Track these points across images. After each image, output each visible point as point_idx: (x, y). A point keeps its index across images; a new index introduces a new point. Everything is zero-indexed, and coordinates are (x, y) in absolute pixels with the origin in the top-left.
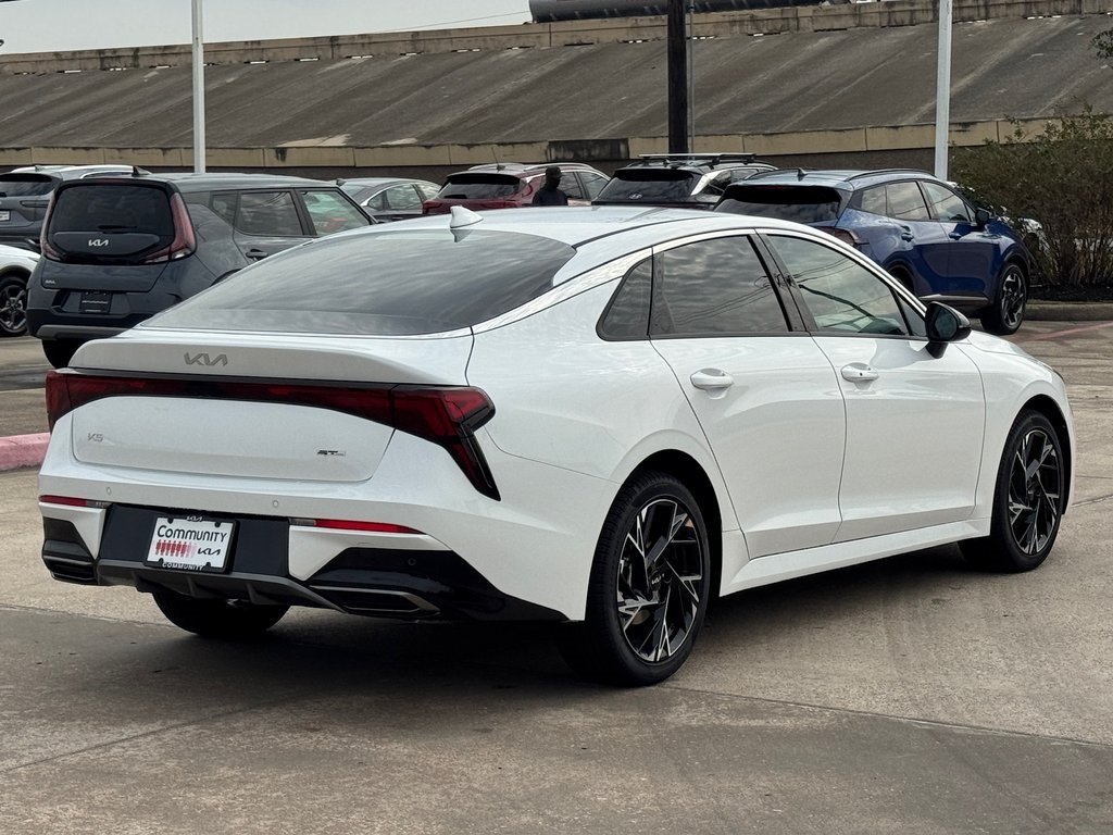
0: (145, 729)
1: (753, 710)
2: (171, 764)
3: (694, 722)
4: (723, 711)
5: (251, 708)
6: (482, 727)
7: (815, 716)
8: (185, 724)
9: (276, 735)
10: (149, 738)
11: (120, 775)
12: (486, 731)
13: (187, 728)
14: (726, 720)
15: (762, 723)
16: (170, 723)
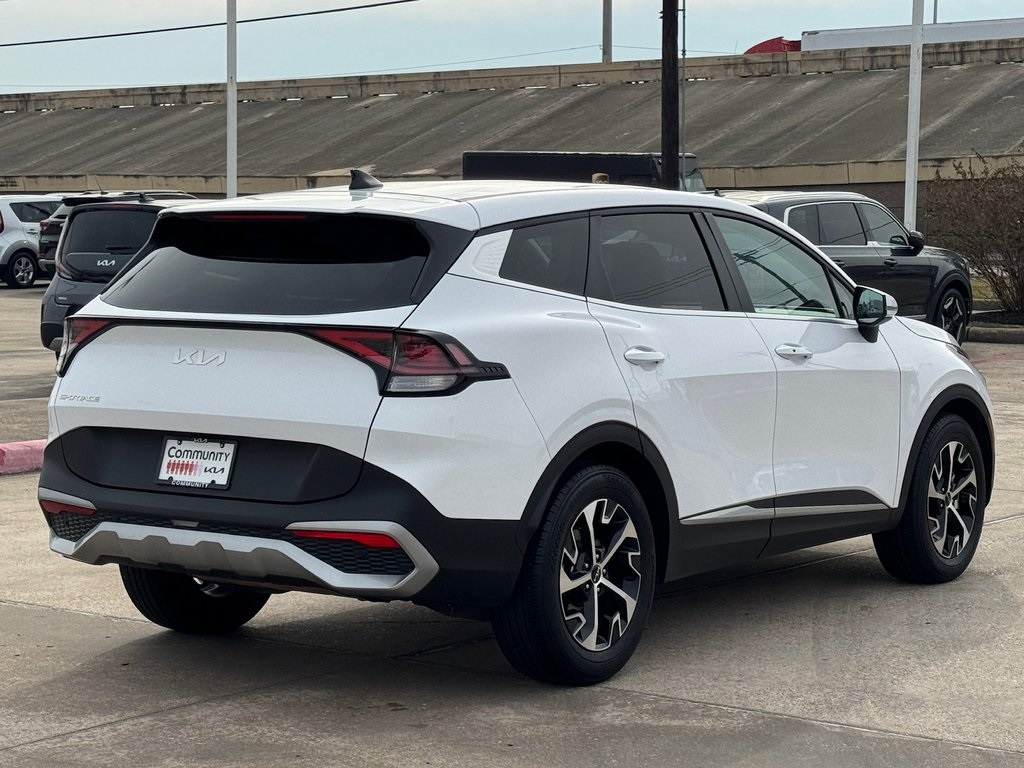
0: (103, 720)
1: (675, 711)
3: (617, 722)
4: (647, 712)
5: (206, 701)
6: (417, 723)
7: (733, 717)
8: (140, 716)
9: (224, 728)
10: (106, 729)
12: (421, 726)
13: (142, 720)
14: (647, 719)
15: (682, 723)
16: (127, 715)
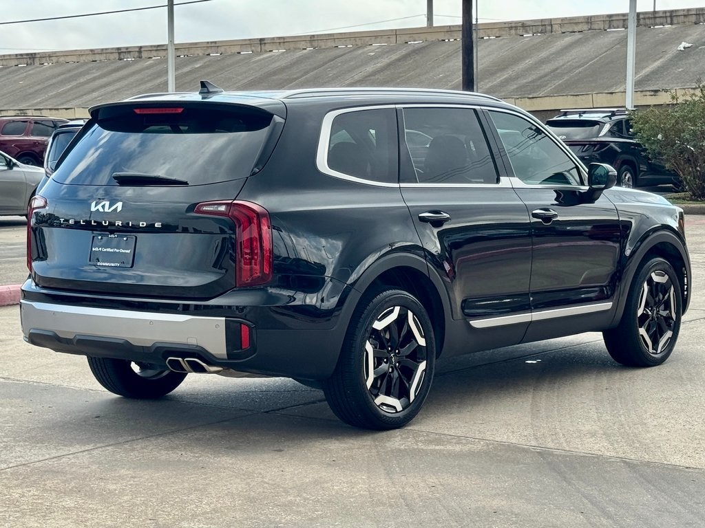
0: (83, 448)
1: (439, 440)
2: (94, 467)
4: (421, 441)
5: (147, 437)
6: (278, 449)
8: (107, 446)
9: (158, 452)
10: (85, 453)
11: (64, 473)
12: (280, 451)
15: (442, 448)
16: (98, 445)
